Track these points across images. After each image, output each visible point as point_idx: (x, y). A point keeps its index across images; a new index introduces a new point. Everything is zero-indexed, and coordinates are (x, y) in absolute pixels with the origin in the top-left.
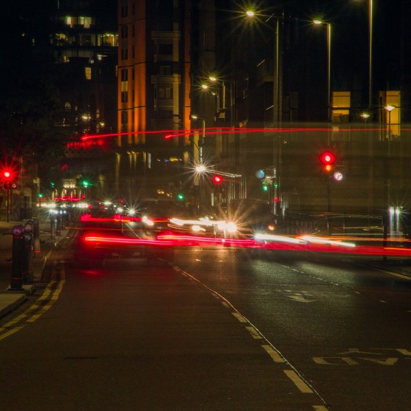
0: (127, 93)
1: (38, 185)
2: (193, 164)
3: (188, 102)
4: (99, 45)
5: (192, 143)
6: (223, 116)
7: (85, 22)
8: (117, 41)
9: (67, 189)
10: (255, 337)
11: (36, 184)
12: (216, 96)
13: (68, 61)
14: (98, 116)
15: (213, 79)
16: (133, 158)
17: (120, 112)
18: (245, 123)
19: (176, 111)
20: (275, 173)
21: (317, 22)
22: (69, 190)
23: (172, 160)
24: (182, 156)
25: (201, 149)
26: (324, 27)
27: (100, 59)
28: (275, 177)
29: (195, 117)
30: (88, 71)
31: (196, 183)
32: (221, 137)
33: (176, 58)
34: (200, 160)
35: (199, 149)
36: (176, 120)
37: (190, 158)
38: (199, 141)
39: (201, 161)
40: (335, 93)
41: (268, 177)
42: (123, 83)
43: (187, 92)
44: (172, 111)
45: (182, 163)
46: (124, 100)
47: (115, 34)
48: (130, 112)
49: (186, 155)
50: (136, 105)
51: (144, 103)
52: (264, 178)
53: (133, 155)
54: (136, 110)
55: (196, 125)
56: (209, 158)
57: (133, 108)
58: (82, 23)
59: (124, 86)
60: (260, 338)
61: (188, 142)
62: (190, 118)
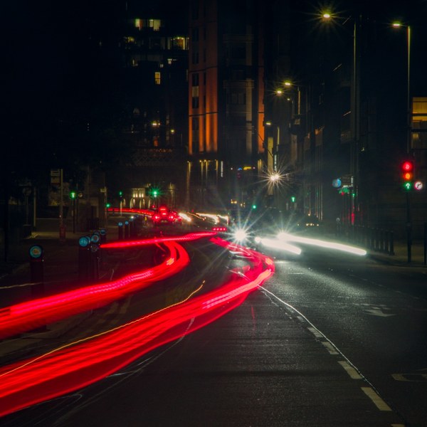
0: (198, 98)
1: (105, 194)
2: (267, 172)
3: (261, 108)
4: (169, 48)
5: (266, 150)
6: (298, 122)
7: (155, 24)
8: (188, 44)
9: (135, 198)
10: (331, 353)
11: (103, 193)
12: (290, 102)
13: (137, 65)
14: (168, 122)
15: (288, 84)
16: (204, 167)
17: (190, 119)
18: (321, 130)
19: (249, 118)
20: (352, 182)
21: (397, 25)
22: (138, 200)
23: (246, 168)
24: (256, 165)
25: (275, 156)
26: (404, 30)
27: (170, 63)
28: (352, 185)
29: (269, 124)
30: (158, 75)
31: (270, 192)
32: (296, 144)
33: (249, 62)
34: (274, 168)
35: (273, 157)
36: (250, 126)
37: (264, 166)
38: (273, 149)
39: (276, 170)
40: (415, 99)
41: (344, 186)
42: (193, 88)
43: (261, 98)
44: (245, 118)
45: (256, 171)
46: (196, 106)
47: (185, 37)
48: (201, 118)
49: (260, 163)
50: (207, 111)
51: (215, 109)
52: (341, 187)
53: (204, 163)
54: (208, 116)
55: (270, 132)
56: (283, 166)
57: (204, 115)
58: (151, 26)
59: (195, 92)
60: (336, 353)
61: (261, 149)
62: (264, 125)
